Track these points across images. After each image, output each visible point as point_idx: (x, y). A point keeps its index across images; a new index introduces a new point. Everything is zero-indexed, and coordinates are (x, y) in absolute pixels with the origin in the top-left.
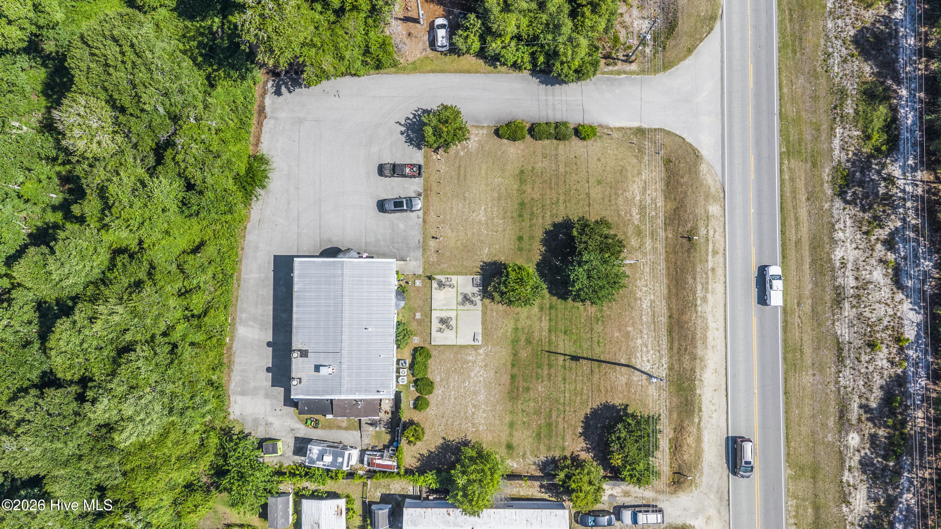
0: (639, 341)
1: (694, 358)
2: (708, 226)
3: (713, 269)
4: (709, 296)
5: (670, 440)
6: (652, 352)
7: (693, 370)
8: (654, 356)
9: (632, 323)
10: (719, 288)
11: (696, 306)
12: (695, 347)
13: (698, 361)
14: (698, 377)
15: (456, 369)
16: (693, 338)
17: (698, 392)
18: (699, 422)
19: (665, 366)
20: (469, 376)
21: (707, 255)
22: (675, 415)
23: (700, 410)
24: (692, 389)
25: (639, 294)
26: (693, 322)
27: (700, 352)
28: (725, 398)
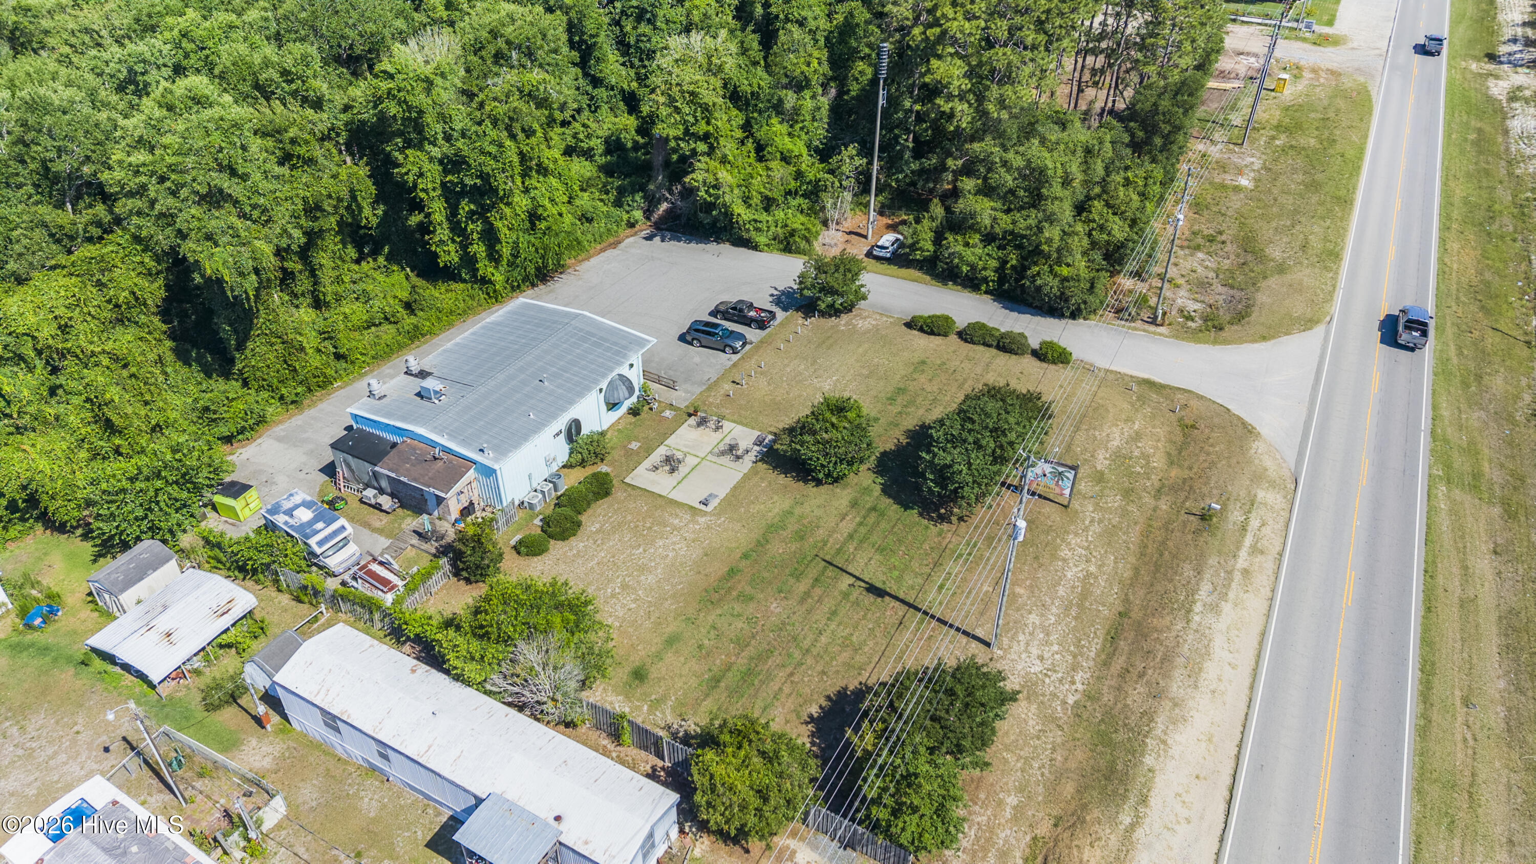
0: (1033, 618)
1: (1157, 695)
2: (1249, 512)
3: (1246, 572)
4: (1226, 607)
5: (1035, 839)
6: (1056, 648)
7: (1148, 716)
8: (1057, 657)
9: (1031, 586)
10: (1255, 604)
11: (1189, 611)
12: (1167, 676)
13: (1167, 704)
14: (1158, 732)
15: (637, 527)
16: (1166, 659)
17: (1149, 760)
18: (1133, 827)
19: (1080, 687)
20: (652, 543)
21: (1238, 548)
22: (1069, 789)
23: (1144, 800)
24: (1135, 750)
25: (1065, 552)
26: (1174, 634)
27: (1176, 686)
28: (1223, 806)
